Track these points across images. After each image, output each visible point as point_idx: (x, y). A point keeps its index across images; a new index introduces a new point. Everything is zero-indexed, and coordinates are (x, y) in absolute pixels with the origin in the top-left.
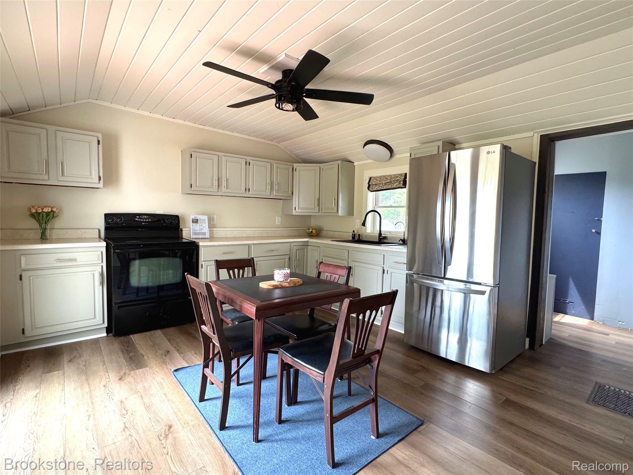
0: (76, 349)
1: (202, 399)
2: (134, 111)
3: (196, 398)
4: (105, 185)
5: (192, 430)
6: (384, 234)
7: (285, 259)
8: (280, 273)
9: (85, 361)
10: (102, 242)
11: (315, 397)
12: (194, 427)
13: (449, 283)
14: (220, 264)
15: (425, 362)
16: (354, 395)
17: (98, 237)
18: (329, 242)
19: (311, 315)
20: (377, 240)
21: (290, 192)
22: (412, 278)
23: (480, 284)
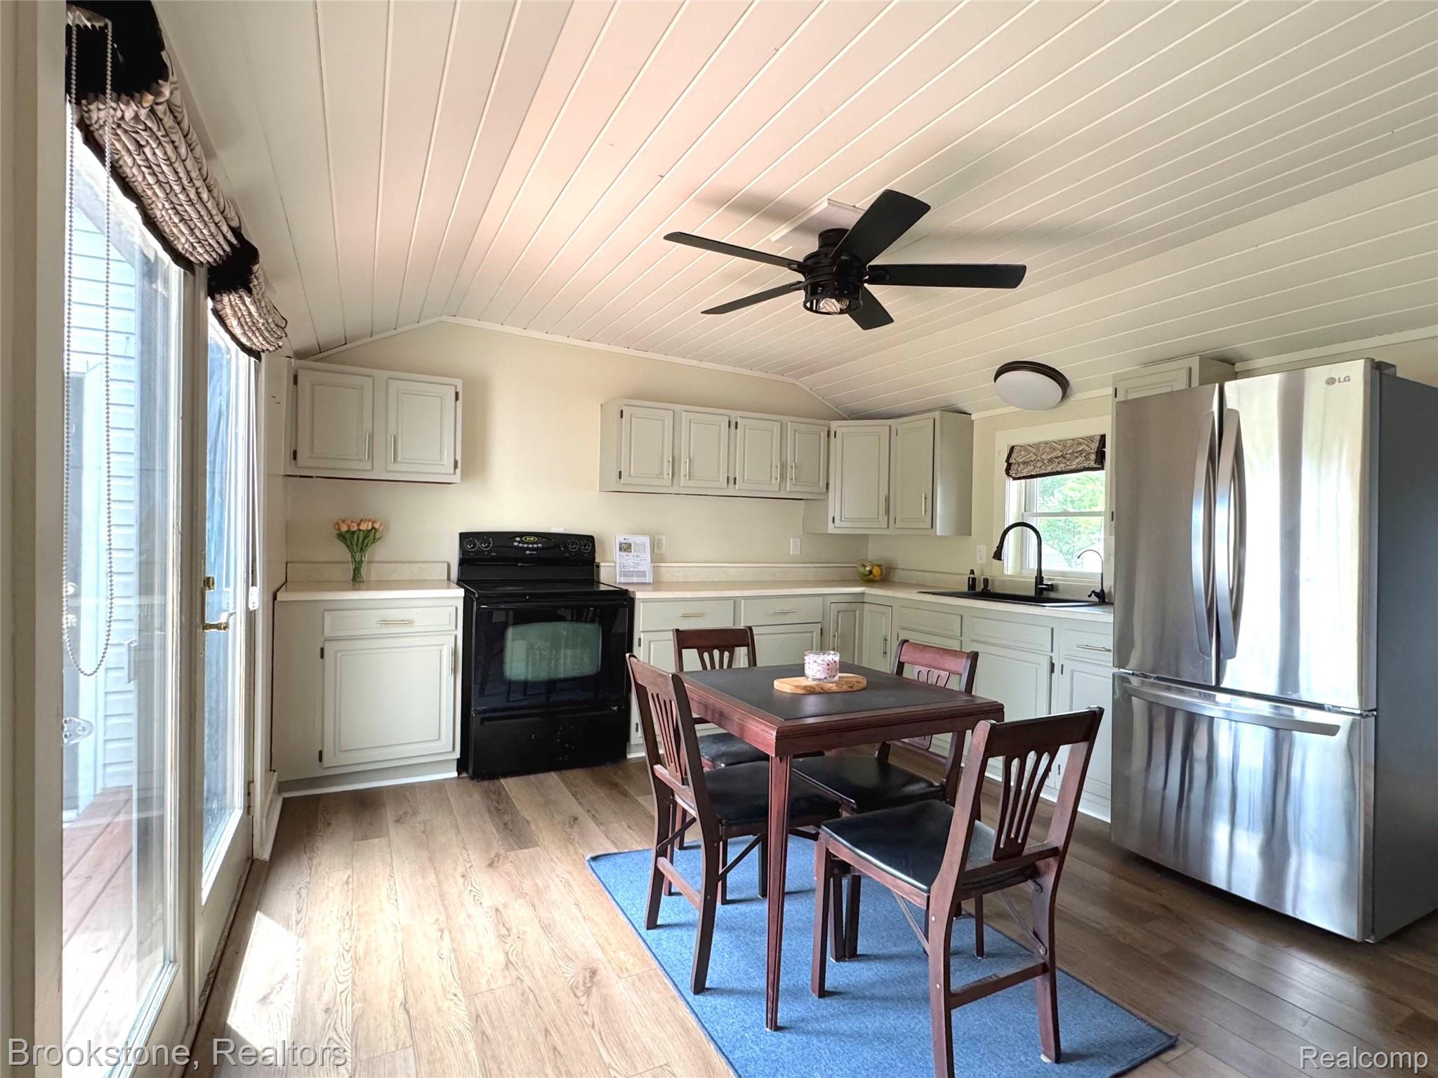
0: (406, 798)
1: (652, 924)
2: (517, 331)
3: (640, 920)
4: (464, 476)
5: (637, 984)
6: (1049, 579)
7: (812, 632)
8: (819, 661)
9: (425, 823)
10: (454, 588)
11: (896, 949)
12: (640, 980)
13: (1228, 701)
14: (684, 639)
15: (1170, 895)
16: (991, 955)
17: (446, 578)
18: (914, 595)
19: (882, 761)
20: (1032, 593)
21: (822, 484)
22: (1127, 685)
23: (1320, 707)
